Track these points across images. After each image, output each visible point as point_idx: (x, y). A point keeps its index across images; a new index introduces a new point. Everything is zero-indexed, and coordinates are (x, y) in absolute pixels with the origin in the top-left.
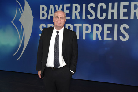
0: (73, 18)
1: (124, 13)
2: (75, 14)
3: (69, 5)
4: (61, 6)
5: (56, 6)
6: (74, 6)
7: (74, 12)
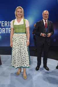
0: (5, 26)
6: (5, 22)
7: (5, 24)
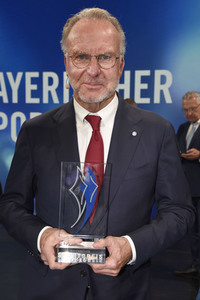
1: (142, 91)
2: (50, 92)
3: (36, 75)
4: (20, 75)
5: (10, 75)
